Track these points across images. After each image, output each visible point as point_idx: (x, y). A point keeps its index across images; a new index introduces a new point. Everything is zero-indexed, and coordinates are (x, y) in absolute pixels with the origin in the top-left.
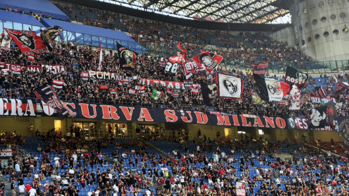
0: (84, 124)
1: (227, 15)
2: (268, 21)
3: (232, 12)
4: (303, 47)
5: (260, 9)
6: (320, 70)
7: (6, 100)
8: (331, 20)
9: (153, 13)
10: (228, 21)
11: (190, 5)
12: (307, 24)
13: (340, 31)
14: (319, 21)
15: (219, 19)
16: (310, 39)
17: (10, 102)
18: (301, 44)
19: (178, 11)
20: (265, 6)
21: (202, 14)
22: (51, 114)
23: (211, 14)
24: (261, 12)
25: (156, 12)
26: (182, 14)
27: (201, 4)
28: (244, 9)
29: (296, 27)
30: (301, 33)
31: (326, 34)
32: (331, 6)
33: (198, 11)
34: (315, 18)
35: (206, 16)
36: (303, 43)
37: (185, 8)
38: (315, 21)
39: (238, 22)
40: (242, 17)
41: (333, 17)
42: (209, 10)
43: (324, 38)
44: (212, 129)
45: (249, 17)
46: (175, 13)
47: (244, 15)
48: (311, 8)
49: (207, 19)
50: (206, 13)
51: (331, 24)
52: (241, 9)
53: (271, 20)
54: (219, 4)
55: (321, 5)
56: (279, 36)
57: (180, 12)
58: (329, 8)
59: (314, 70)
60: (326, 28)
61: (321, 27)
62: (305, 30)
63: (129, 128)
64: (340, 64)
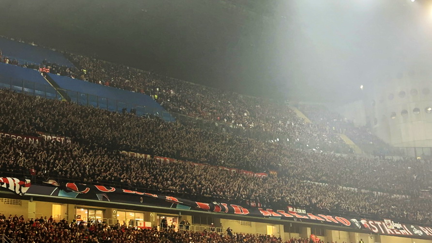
0: (89, 211)
4: (375, 126)
8: (410, 96)
13: (422, 111)
14: (396, 96)
16: (384, 119)
18: (372, 122)
30: (374, 109)
31: (404, 112)
34: (391, 92)
36: (376, 123)
38: (391, 96)
41: (414, 92)
43: (401, 118)
44: (250, 225)
51: (411, 100)
58: (409, 81)
60: (405, 105)
61: (398, 103)
62: (378, 106)
63: (147, 219)
64: (419, 152)
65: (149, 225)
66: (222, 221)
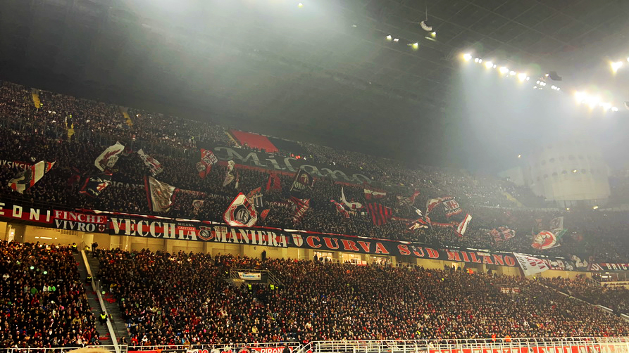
4: (532, 186)
7: (264, 232)
8: (559, 162)
12: (536, 165)
14: (548, 162)
16: (538, 179)
17: (267, 234)
18: (529, 183)
22: (301, 245)
30: (530, 172)
31: (555, 174)
34: (544, 159)
36: (532, 183)
38: (544, 162)
41: (562, 159)
43: (553, 178)
51: (560, 165)
55: (550, 148)
60: (555, 168)
61: (549, 168)
62: (534, 170)
63: (363, 259)
64: (568, 204)
65: (365, 263)
66: (418, 259)
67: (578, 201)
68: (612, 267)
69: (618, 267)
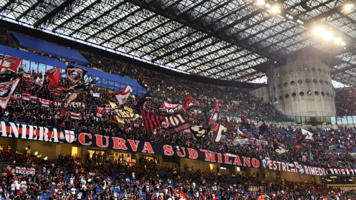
0: (96, 151)
1: (217, 73)
2: (249, 80)
3: (221, 71)
4: (275, 103)
5: (243, 71)
6: (288, 123)
8: (298, 84)
9: (158, 66)
10: (218, 77)
11: (188, 62)
12: (279, 86)
13: (305, 94)
14: (289, 84)
15: (210, 75)
16: (281, 98)
17: (39, 129)
18: (273, 100)
19: (178, 67)
20: (247, 69)
21: (198, 71)
22: (72, 141)
23: (205, 71)
24: (244, 73)
25: (161, 66)
26: (181, 69)
27: (197, 63)
28: (231, 69)
29: (270, 87)
30: (275, 92)
31: (294, 94)
32: (299, 73)
33: (194, 68)
34: (286, 81)
35: (200, 72)
36: (276, 101)
37: (184, 64)
38: (286, 84)
39: (225, 79)
40: (228, 75)
41: (300, 82)
42: (203, 68)
43: (292, 98)
44: (200, 163)
45: (234, 76)
46: (176, 68)
47: (231, 74)
48: (283, 73)
49: (201, 74)
50: (200, 70)
51: (298, 87)
52: (229, 69)
53: (251, 80)
54: (212, 64)
55: (291, 71)
56: (257, 94)
57: (180, 68)
58: (297, 75)
59: (283, 122)
60: (294, 90)
61: (291, 89)
62: (277, 90)
63: (133, 158)
64: (303, 120)
66: (181, 159)
67: (311, 117)
68: (334, 172)
69: (338, 172)
